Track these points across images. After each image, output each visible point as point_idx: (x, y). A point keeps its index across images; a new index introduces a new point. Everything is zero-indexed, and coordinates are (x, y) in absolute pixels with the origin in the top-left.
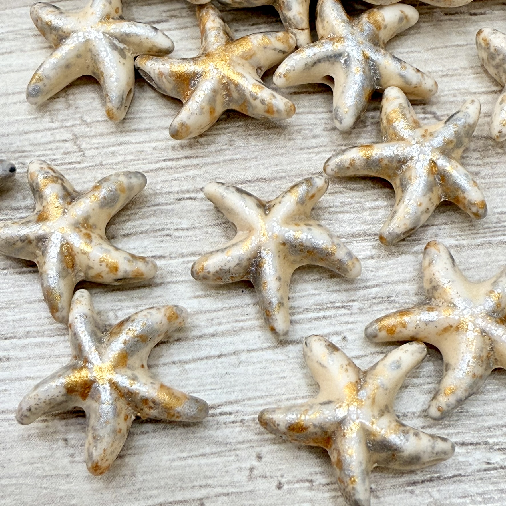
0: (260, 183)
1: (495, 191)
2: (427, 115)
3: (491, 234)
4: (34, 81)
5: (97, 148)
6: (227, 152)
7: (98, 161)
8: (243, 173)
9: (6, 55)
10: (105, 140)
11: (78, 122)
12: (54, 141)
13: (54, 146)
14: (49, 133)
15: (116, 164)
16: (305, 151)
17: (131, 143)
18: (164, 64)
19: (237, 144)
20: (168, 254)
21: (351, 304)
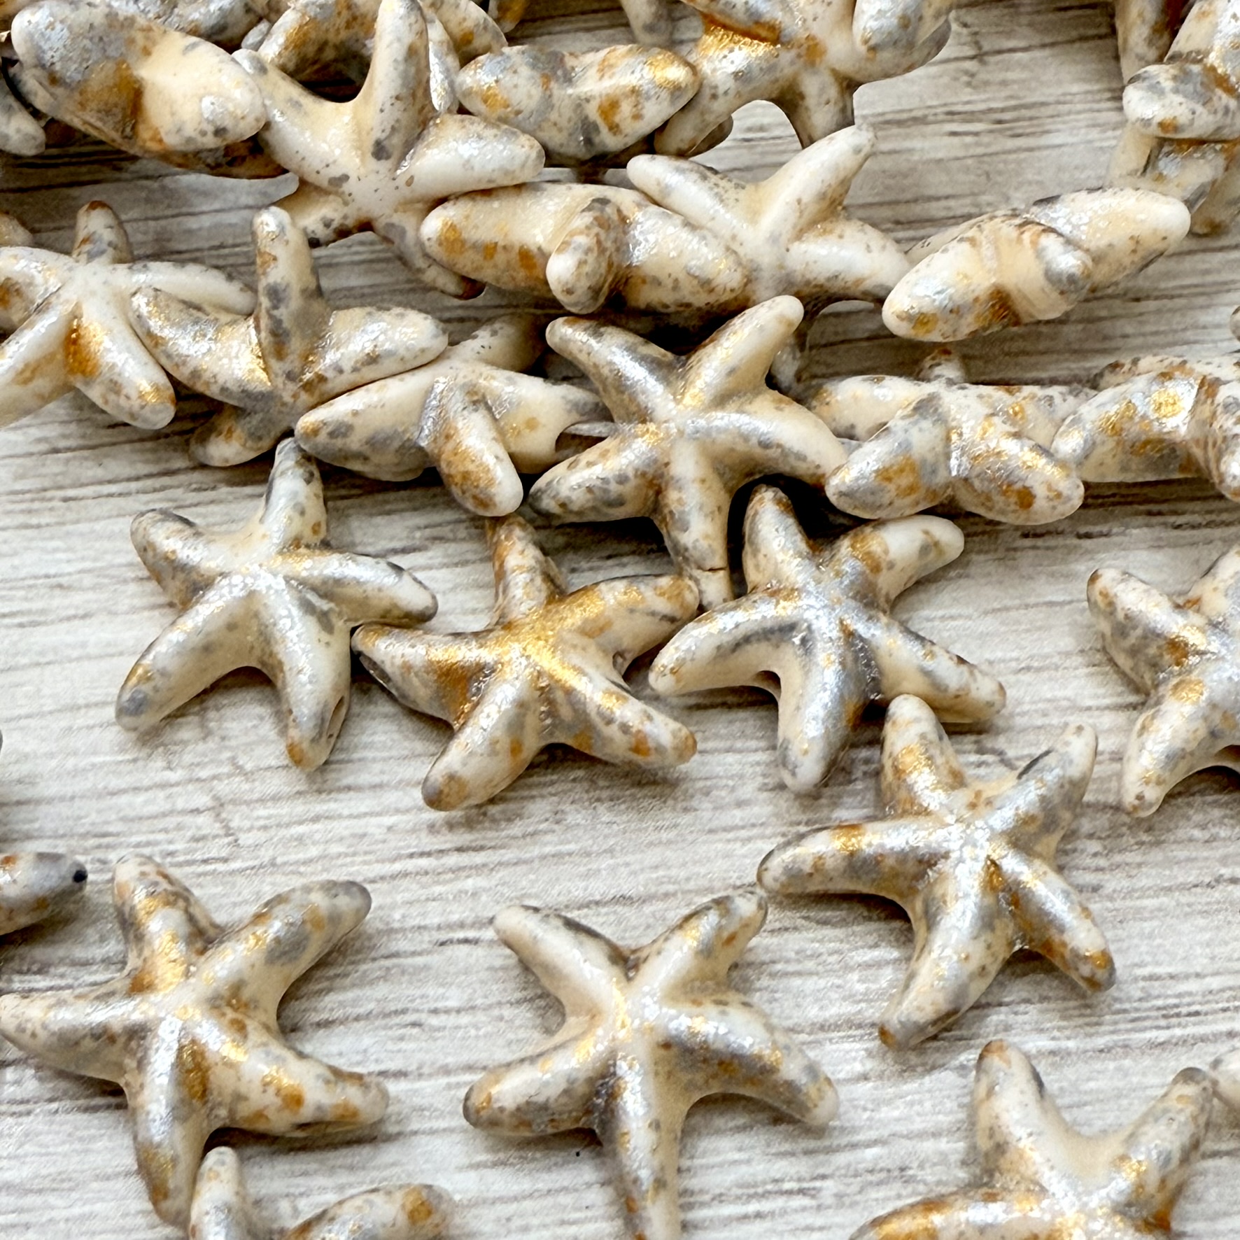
0: (619, 909)
1: (1135, 927)
2: (985, 757)
3: (1130, 1026)
4: (134, 680)
5: (265, 828)
6: (549, 837)
7: (266, 855)
8: (582, 884)
9: (76, 622)
10: (284, 810)
11: (225, 769)
12: (171, 812)
13: (171, 822)
14: (161, 794)
15: (304, 863)
16: (717, 837)
17: (340, 816)
18: (413, 646)
19: (570, 819)
20: (413, 1067)
21: (818, 1184)
